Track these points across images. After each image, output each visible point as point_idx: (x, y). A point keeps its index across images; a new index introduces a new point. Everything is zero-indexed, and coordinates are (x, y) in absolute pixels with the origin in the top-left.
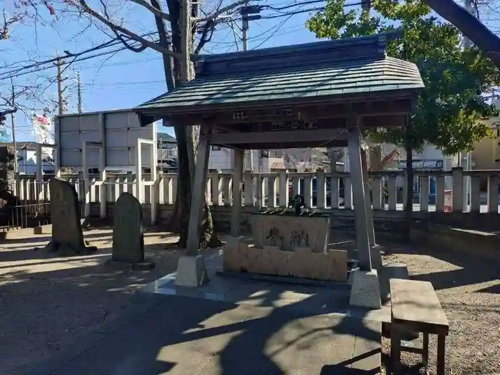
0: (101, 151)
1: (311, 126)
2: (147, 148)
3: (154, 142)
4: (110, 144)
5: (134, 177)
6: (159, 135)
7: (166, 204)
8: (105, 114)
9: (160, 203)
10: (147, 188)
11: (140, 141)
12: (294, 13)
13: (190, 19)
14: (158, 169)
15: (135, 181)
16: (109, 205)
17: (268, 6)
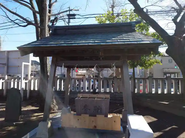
0: (6, 67)
1: (101, 59)
2: (26, 67)
3: (30, 64)
4: (10, 64)
5: (20, 78)
6: (32, 61)
7: (34, 90)
8: (9, 52)
9: (32, 90)
10: (26, 83)
11: (24, 63)
12: (88, 18)
13: (48, 14)
14: (31, 75)
15: (20, 80)
16: (8, 90)
17: (78, 14)
